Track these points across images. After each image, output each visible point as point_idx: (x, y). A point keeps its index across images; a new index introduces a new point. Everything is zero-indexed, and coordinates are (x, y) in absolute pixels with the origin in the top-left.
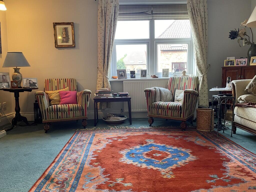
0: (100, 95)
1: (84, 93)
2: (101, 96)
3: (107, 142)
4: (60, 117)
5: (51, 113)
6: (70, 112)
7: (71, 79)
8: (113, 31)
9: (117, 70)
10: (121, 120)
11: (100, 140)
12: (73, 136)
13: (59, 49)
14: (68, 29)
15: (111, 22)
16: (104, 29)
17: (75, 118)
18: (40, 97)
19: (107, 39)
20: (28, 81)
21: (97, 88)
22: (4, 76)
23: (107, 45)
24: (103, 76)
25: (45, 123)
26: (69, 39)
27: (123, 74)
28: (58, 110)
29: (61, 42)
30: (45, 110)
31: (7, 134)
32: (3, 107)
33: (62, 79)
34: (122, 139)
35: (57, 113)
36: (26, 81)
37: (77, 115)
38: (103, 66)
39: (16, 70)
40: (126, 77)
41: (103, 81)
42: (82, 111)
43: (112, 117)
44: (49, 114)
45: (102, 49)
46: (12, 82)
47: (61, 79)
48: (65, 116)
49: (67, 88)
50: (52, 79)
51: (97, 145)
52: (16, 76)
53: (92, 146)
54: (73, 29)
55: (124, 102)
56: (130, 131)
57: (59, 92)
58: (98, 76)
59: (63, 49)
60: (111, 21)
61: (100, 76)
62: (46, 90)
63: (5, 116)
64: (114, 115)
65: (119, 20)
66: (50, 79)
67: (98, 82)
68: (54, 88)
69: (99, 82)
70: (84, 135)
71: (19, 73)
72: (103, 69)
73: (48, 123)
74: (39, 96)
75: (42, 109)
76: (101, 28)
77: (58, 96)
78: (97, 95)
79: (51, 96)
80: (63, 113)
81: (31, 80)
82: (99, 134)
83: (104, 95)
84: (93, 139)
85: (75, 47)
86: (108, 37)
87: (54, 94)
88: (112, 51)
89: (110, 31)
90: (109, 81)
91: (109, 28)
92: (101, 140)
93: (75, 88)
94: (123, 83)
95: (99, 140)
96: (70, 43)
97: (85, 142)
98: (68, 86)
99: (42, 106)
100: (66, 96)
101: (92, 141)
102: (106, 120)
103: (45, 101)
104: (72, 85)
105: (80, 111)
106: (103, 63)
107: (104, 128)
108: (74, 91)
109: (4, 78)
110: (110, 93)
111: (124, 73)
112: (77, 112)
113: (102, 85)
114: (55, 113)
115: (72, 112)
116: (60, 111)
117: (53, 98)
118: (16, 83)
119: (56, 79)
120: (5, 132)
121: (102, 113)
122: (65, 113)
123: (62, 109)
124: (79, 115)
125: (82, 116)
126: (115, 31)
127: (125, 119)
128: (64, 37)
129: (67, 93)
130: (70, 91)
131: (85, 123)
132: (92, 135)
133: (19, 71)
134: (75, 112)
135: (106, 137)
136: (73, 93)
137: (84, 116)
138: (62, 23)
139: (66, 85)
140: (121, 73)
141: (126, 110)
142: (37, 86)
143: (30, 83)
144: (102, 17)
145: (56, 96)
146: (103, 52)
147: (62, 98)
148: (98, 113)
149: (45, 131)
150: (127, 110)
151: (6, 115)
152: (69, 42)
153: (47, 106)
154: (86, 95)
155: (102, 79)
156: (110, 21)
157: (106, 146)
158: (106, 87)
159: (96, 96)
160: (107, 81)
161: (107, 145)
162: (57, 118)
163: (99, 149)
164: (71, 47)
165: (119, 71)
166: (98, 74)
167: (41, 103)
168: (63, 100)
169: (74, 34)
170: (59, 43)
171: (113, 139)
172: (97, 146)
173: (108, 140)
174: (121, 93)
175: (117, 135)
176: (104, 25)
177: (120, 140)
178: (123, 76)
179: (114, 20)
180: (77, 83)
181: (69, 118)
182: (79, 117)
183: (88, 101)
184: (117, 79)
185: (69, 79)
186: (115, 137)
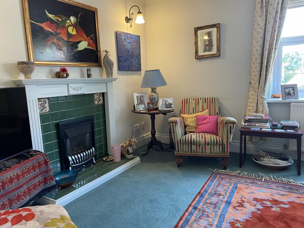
0: (250, 124)
1: (226, 123)
2: (252, 125)
3: (254, 207)
4: (194, 151)
5: (184, 146)
6: (207, 146)
7: (212, 98)
8: (278, 28)
9: (281, 86)
10: (282, 165)
11: (243, 199)
12: (208, 181)
13: (199, 61)
14: (213, 33)
15: (276, 14)
16: (264, 26)
17: (212, 154)
18: (173, 125)
19: (267, 41)
20: (164, 101)
21: (247, 112)
22: (141, 97)
23: (266, 50)
24: (257, 95)
25: (178, 156)
26: (212, 46)
27: (292, 92)
28: (191, 143)
29: (203, 51)
30: (178, 142)
31: (141, 161)
32: (141, 127)
33: (201, 99)
34: (280, 207)
35: (191, 146)
36: (162, 103)
37: (215, 151)
38: (258, 82)
39: (153, 90)
40: (296, 97)
41: (256, 103)
42: (222, 147)
43: (267, 158)
44: (182, 145)
45: (259, 56)
46: (148, 103)
47: (199, 99)
48: (200, 150)
49: (207, 111)
50: (189, 99)
51: (237, 209)
52: (153, 97)
53: (230, 209)
54: (218, 33)
55: (289, 139)
56: (297, 190)
57: (196, 117)
58: (250, 95)
59: (205, 60)
60: (277, 12)
61: (252, 95)
62: (182, 113)
63: (143, 137)
64: (270, 157)
65: (289, 8)
66: (187, 99)
67: (249, 103)
68: (191, 111)
69: (251, 103)
70: (222, 182)
71: (156, 93)
72: (257, 85)
73: (180, 156)
74: (171, 124)
75: (175, 140)
76: (259, 25)
77: (195, 121)
78: (246, 124)
79: (187, 121)
80: (198, 146)
81: (167, 101)
82: (244, 185)
83: (256, 125)
84: (233, 194)
85: (219, 56)
86: (269, 38)
87: (190, 119)
88: (274, 57)
89: (273, 28)
90: (266, 102)
91: (272, 23)
92: (245, 200)
93: (217, 111)
94: (290, 106)
95: (241, 198)
96: (214, 51)
97: (221, 197)
98: (208, 108)
99: (174, 136)
100: (204, 122)
101: (232, 198)
102: (257, 160)
103: (179, 130)
104: (212, 106)
105: (219, 147)
106: (258, 76)
107: (253, 175)
108: (215, 115)
109: (142, 99)
110: (266, 121)
111: (293, 90)
112: (215, 147)
113: (255, 108)
114: (188, 146)
115: (209, 146)
116: (194, 144)
117: (189, 124)
118: (153, 104)
119: (194, 99)
120: (140, 159)
121: (252, 145)
122: (201, 146)
123: (197, 141)
124: (218, 152)
125: (222, 153)
126: (282, 26)
127: (290, 164)
128: (206, 45)
129: (205, 119)
130: (210, 115)
131: (226, 163)
132: (232, 186)
133: (156, 91)
134: (212, 147)
135: (254, 196)
136: (213, 118)
137: (224, 153)
138: (205, 27)
139: (205, 107)
140: (287, 91)
141: (293, 147)
142: (172, 108)
143: (166, 104)
144: (261, 8)
145: (192, 122)
146: (259, 61)
147: (199, 125)
148: (247, 145)
149: (177, 165)
150: (295, 148)
151: (144, 135)
152: (212, 50)
153: (180, 135)
154: (229, 125)
155: (256, 100)
156: (274, 14)
157: (251, 216)
158: (261, 112)
159: (244, 125)
160: (263, 103)
161: (253, 213)
162: (191, 152)
163: (240, 219)
164: (214, 57)
165: (284, 88)
166: (250, 92)
167: (174, 133)
168: (200, 127)
169: (220, 39)
170: (201, 53)
171: (265, 202)
172: (237, 211)
173: (255, 202)
174: (284, 123)
175: (272, 197)
176: (264, 20)
177: (275, 209)
178: (292, 95)
179: (281, 10)
180: (220, 103)
181: (206, 154)
182: (218, 154)
183: (230, 133)
184: (281, 99)
185: (210, 98)
186: (268, 200)
